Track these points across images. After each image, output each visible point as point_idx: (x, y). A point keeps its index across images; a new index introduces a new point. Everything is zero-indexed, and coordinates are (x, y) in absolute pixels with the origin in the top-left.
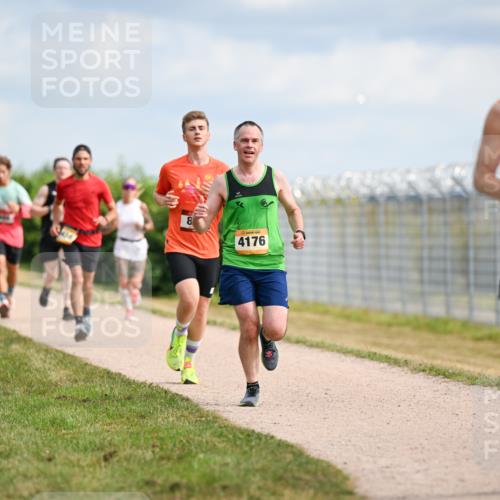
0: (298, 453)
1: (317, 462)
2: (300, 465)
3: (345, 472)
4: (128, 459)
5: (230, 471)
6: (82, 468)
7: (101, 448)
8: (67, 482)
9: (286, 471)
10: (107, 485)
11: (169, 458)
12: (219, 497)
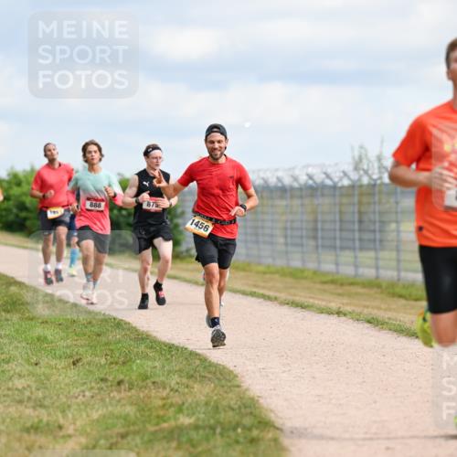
0: (203, 360)
1: (216, 366)
2: (205, 367)
3: (235, 372)
4: (89, 364)
5: (158, 371)
6: (58, 370)
7: (71, 357)
9: (195, 371)
10: (75, 381)
11: (117, 363)
12: (150, 390)
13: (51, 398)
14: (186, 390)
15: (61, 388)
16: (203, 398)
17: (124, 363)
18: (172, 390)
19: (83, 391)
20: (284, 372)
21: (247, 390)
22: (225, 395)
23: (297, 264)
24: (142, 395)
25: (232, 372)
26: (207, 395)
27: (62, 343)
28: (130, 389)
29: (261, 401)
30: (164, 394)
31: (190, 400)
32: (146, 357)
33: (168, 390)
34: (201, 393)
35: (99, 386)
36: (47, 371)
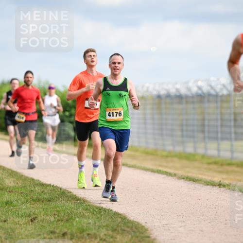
0: (123, 218)
1: (133, 222)
2: (125, 223)
3: (146, 227)
4: (42, 221)
6: (21, 225)
7: (30, 216)
9: (118, 226)
10: (32, 233)
11: (62, 221)
12: (86, 239)
14: (111, 240)
17: (67, 220)
18: (101, 239)
20: (181, 227)
25: (143, 227)
27: (24, 207)
28: (72, 239)
32: (83, 216)
33: (98, 239)
35: (49, 236)
36: (13, 226)
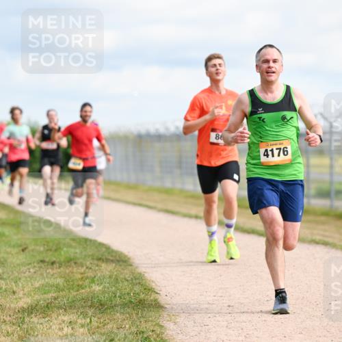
0: (108, 248)
1: (116, 252)
2: (109, 253)
4: (33, 250)
5: (78, 256)
6: (12, 254)
7: (21, 246)
8: (6, 261)
9: (102, 255)
10: (24, 262)
11: (51, 250)
12: (73, 269)
13: (8, 274)
14: (97, 268)
15: (14, 266)
16: (107, 273)
17: (56, 250)
18: (87, 268)
19: (29, 269)
20: (161, 256)
21: (137, 267)
22: (122, 271)
23: (168, 184)
24: (67, 271)
25: (126, 256)
26: (110, 271)
27: (15, 237)
28: (60, 267)
29: (146, 275)
30: (82, 271)
31: (99, 275)
32: (70, 246)
33: (85, 268)
34: (106, 270)
35: (39, 265)
36: (5, 256)
